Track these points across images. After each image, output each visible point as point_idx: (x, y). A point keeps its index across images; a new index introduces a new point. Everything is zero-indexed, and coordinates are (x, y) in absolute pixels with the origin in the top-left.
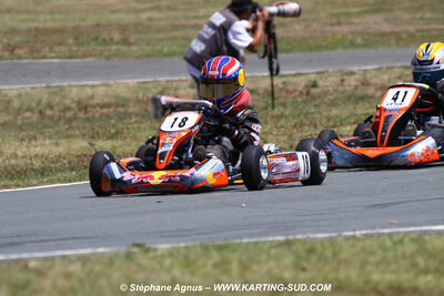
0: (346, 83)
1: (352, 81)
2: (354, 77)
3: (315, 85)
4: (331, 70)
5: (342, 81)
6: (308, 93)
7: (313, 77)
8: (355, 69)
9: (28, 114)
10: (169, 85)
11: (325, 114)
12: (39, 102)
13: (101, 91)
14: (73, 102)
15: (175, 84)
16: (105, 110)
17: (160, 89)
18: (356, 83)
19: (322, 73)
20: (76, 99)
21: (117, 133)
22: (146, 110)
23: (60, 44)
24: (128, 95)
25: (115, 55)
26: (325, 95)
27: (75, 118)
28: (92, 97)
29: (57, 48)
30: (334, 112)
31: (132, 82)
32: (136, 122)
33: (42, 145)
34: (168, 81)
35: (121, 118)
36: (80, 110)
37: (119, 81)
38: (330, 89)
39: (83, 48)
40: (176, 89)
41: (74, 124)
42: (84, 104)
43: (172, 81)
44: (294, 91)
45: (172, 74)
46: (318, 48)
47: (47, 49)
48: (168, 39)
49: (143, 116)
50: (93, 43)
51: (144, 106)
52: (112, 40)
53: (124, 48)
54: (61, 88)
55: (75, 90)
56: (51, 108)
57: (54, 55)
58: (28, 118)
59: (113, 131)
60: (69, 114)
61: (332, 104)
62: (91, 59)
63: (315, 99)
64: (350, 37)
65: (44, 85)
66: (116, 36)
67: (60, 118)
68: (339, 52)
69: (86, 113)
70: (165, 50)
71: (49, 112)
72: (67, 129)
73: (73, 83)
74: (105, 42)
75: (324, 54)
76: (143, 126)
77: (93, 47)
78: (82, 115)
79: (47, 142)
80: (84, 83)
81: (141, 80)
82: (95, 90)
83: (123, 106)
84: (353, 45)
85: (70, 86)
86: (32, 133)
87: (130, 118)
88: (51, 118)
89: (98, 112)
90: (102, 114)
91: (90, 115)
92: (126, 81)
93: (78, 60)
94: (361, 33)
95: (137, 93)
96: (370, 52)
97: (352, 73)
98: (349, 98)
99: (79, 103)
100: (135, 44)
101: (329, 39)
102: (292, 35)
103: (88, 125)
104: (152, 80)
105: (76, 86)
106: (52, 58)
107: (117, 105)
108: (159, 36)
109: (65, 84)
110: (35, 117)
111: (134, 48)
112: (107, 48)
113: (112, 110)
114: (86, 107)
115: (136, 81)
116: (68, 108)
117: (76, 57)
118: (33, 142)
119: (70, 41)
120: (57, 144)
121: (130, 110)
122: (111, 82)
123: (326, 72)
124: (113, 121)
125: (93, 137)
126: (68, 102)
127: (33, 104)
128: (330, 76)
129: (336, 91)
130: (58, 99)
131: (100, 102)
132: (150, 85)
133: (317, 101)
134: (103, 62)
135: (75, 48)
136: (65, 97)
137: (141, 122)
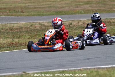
0: (79, 23)
1: (81, 23)
2: (81, 22)
3: (71, 24)
4: (75, 20)
5: (78, 23)
6: (69, 26)
7: (71, 22)
8: (82, 20)
11: (74, 32)
13: (16, 25)
14: (8, 28)
15: (35, 23)
16: (17, 30)
17: (31, 25)
18: (82, 23)
19: (73, 21)
21: (20, 37)
22: (27, 30)
23: (5, 12)
24: (23, 26)
25: (19, 15)
26: (74, 27)
27: (9, 32)
28: (13, 27)
30: (76, 31)
31: (24, 23)
34: (33, 22)
35: (21, 32)
36: (10, 30)
38: (75, 25)
39: (11, 13)
40: (35, 25)
41: (9, 34)
42: (11, 29)
44: (66, 25)
46: (72, 14)
47: (2, 13)
48: (33, 11)
49: (27, 32)
50: (14, 12)
51: (27, 29)
52: (19, 11)
53: (22, 13)
54: (5, 24)
55: (9, 25)
56: (3, 29)
57: (3, 15)
59: (19, 36)
60: (7, 31)
61: (76, 29)
62: (13, 16)
63: (71, 28)
64: (80, 11)
65: (1, 23)
66: (20, 10)
67: (5, 32)
68: (77, 15)
69: (12, 31)
70: (32, 14)
71: (2, 31)
72: (7, 36)
73: (8, 23)
74: (17, 12)
75: (73, 15)
76: (26, 35)
78: (10, 31)
79: (1, 39)
80: (11, 23)
82: (14, 25)
84: (81, 13)
87: (23, 33)
90: (16, 31)
91: (13, 31)
92: (22, 22)
93: (10, 17)
94: (83, 10)
95: (25, 26)
96: (85, 15)
97: (81, 21)
98: (80, 27)
99: (10, 28)
100: (25, 12)
101: (75, 11)
102: (65, 10)
103: (12, 34)
104: (29, 22)
105: (9, 24)
107: (20, 29)
108: (31, 10)
112: (17, 13)
113: (18, 30)
114: (12, 29)
115: (25, 22)
116: (7, 30)
119: (8, 11)
120: (4, 40)
121: (23, 30)
122: (18, 23)
123: (74, 20)
124: (19, 34)
125: (13, 38)
128: (75, 21)
129: (77, 25)
130: (4, 27)
131: (15, 28)
132: (29, 24)
133: (72, 28)
134: (16, 17)
135: (9, 13)
136: (6, 27)
137: (26, 34)
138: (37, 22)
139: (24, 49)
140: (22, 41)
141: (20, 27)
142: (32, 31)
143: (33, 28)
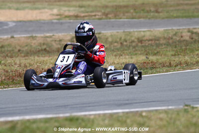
9: (116, 44)
10: (178, 31)
12: (121, 38)
13: (148, 34)
14: (136, 39)
15: (181, 30)
16: (150, 42)
17: (174, 33)
20: (137, 37)
21: (157, 53)
22: (168, 42)
23: (127, 12)
24: (160, 35)
25: (153, 17)
27: (137, 45)
28: (144, 36)
29: (126, 14)
32: (165, 48)
33: (125, 58)
34: (178, 29)
35: (158, 45)
36: (139, 42)
37: (155, 29)
39: (138, 14)
40: (181, 33)
41: (137, 48)
42: (141, 39)
43: (180, 29)
45: (180, 26)
47: (122, 14)
48: (176, 10)
49: (168, 45)
50: (142, 11)
52: (150, 10)
53: (156, 14)
54: (130, 33)
55: (136, 33)
56: (126, 41)
57: (125, 17)
58: (116, 46)
60: (134, 44)
62: (142, 20)
65: (122, 31)
66: (152, 9)
67: (130, 46)
69: (142, 43)
70: (175, 15)
71: (125, 43)
72: (134, 51)
73: (135, 30)
74: (148, 12)
77: (142, 14)
78: (140, 44)
79: (127, 57)
80: (140, 30)
81: (166, 29)
82: (145, 33)
83: (158, 40)
85: (134, 31)
86: (119, 53)
87: (162, 46)
88: (126, 46)
89: (147, 43)
90: (149, 44)
92: (158, 29)
93: (136, 20)
95: (164, 35)
99: (138, 39)
100: (161, 12)
103: (143, 49)
104: (170, 28)
105: (137, 31)
106: (124, 18)
107: (155, 40)
108: (171, 9)
109: (132, 30)
110: (119, 46)
111: (161, 14)
112: (149, 14)
113: (153, 42)
115: (163, 29)
116: (133, 41)
117: (135, 18)
118: (121, 57)
119: (132, 11)
120: (132, 58)
121: (161, 42)
122: (152, 30)
124: (154, 47)
125: (147, 54)
126: (133, 38)
127: (118, 40)
130: (129, 37)
131: (148, 39)
132: (170, 31)
134: (147, 20)
135: (134, 14)
136: (132, 37)
137: (167, 48)
138: (184, 29)
139: (170, 72)
140: (163, 60)
141: (155, 36)
142: (177, 43)
143: (178, 39)
